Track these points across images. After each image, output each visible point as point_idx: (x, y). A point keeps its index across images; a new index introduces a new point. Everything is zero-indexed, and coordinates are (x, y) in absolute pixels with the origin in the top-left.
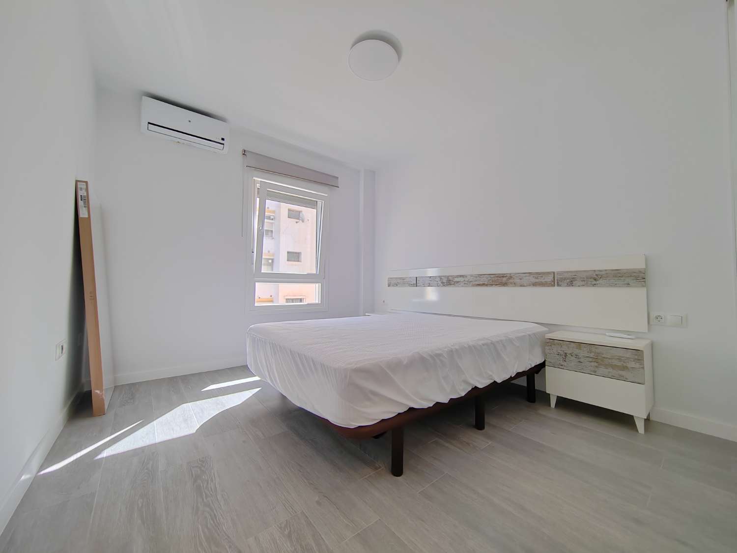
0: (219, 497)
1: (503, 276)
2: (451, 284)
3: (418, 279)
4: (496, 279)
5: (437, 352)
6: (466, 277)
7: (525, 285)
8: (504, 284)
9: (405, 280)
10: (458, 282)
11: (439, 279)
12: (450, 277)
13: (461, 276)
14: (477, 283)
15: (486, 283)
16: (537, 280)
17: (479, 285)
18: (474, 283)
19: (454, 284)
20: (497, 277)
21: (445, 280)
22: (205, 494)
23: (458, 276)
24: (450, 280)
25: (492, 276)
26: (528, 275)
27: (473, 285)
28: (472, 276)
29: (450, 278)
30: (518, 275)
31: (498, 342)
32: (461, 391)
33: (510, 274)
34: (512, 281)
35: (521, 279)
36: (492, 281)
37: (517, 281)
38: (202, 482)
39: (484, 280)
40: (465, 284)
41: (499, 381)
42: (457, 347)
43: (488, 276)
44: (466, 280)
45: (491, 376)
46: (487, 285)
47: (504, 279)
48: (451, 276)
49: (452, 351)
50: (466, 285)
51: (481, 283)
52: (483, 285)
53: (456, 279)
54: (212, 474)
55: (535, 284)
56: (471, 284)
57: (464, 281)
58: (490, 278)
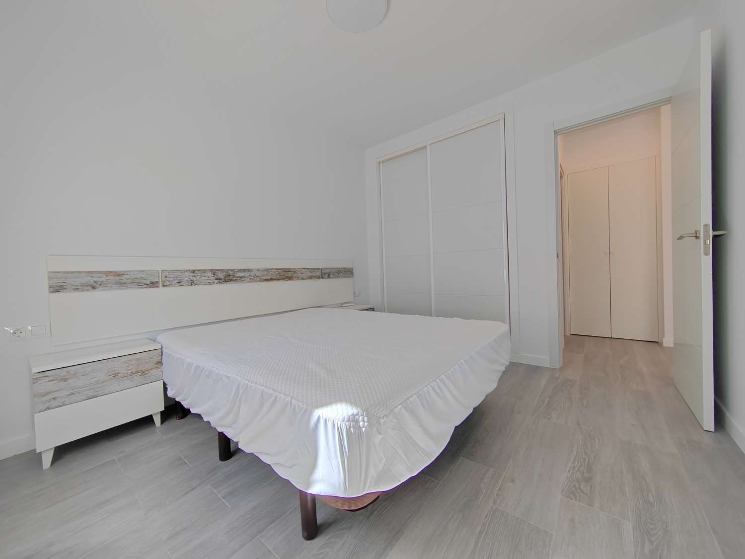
0: (575, 453)
1: (289, 271)
2: (231, 281)
4: (283, 273)
7: (305, 278)
8: (290, 278)
10: (241, 277)
11: (211, 273)
13: (245, 270)
14: (264, 278)
15: (274, 278)
16: (312, 275)
17: (267, 280)
18: (262, 278)
19: (236, 280)
20: (284, 271)
21: (221, 276)
22: (585, 463)
23: (240, 270)
24: (229, 275)
25: (279, 271)
26: (306, 270)
27: (260, 281)
28: (258, 270)
29: (231, 273)
30: (300, 270)
33: (294, 269)
34: (296, 275)
35: (302, 274)
36: (280, 275)
37: (299, 274)
38: (584, 472)
39: (273, 275)
40: (250, 279)
43: (276, 270)
44: (252, 275)
46: (275, 279)
47: (290, 274)
48: (232, 270)
50: (252, 281)
51: (269, 277)
52: (271, 279)
53: (239, 274)
54: (570, 473)
55: (311, 278)
56: (258, 279)
57: (250, 275)
58: (277, 273)
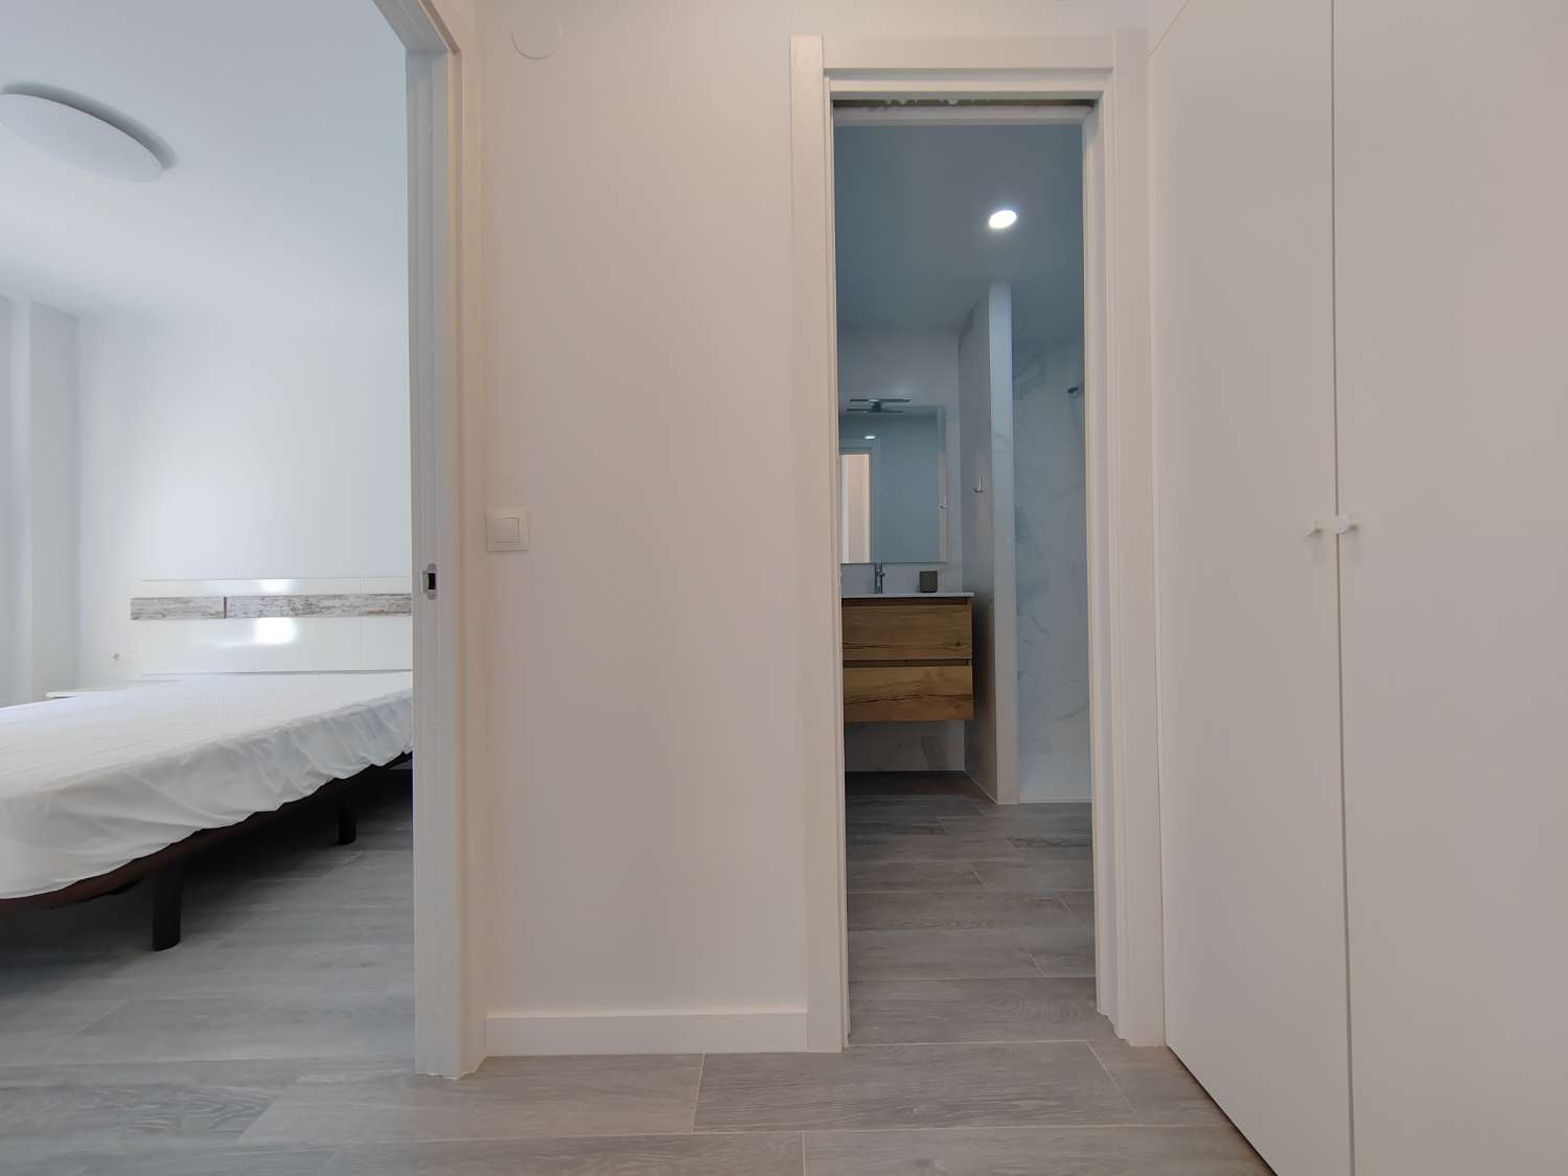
2: (313, 613)
3: (228, 600)
4: (404, 602)
5: (258, 737)
6: (346, 599)
9: (191, 604)
10: (329, 608)
11: (286, 602)
12: (310, 599)
13: (335, 597)
14: (368, 609)
17: (371, 613)
18: (363, 609)
21: (299, 605)
23: (327, 597)
24: (311, 604)
25: (397, 597)
27: (361, 614)
28: (358, 596)
29: (313, 601)
31: (380, 707)
32: (306, 788)
40: (343, 610)
41: (381, 763)
42: (299, 725)
44: (347, 604)
45: (364, 758)
48: (314, 597)
49: (287, 732)
50: (345, 613)
51: (377, 609)
52: (381, 612)
53: (326, 603)
56: (357, 611)
57: (343, 605)
